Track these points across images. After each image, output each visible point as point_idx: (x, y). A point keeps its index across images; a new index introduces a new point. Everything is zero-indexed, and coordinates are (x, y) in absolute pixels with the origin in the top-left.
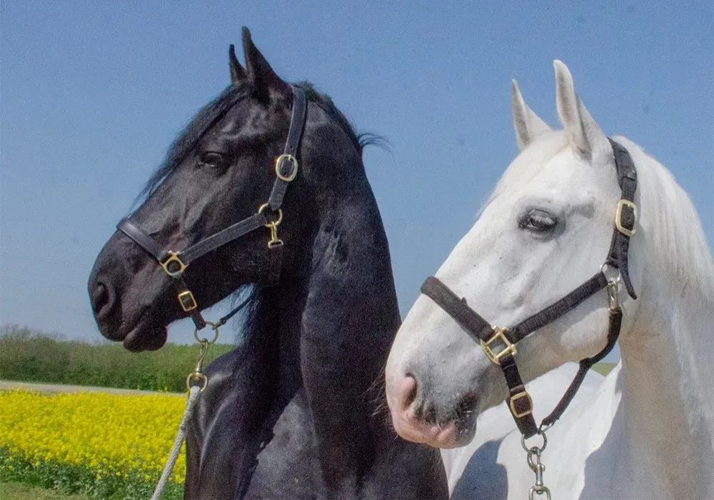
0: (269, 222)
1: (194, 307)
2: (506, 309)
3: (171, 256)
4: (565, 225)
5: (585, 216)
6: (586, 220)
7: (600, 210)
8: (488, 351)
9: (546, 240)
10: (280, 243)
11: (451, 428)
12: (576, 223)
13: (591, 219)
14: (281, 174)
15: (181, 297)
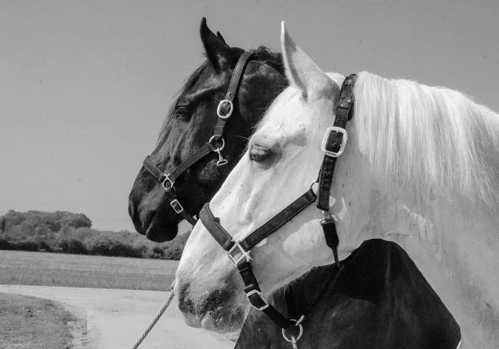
0: (216, 149)
1: (182, 210)
2: (243, 224)
3: (165, 177)
4: (281, 154)
5: (299, 145)
6: (300, 148)
7: (310, 138)
8: (231, 258)
9: (266, 168)
10: (225, 162)
11: (208, 318)
12: (292, 151)
13: (304, 147)
14: (220, 114)
15: (172, 204)
